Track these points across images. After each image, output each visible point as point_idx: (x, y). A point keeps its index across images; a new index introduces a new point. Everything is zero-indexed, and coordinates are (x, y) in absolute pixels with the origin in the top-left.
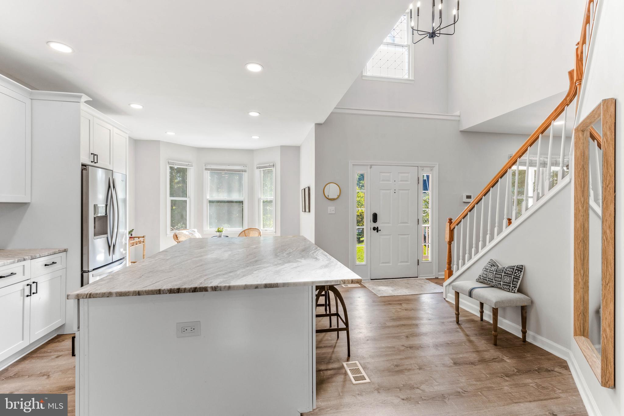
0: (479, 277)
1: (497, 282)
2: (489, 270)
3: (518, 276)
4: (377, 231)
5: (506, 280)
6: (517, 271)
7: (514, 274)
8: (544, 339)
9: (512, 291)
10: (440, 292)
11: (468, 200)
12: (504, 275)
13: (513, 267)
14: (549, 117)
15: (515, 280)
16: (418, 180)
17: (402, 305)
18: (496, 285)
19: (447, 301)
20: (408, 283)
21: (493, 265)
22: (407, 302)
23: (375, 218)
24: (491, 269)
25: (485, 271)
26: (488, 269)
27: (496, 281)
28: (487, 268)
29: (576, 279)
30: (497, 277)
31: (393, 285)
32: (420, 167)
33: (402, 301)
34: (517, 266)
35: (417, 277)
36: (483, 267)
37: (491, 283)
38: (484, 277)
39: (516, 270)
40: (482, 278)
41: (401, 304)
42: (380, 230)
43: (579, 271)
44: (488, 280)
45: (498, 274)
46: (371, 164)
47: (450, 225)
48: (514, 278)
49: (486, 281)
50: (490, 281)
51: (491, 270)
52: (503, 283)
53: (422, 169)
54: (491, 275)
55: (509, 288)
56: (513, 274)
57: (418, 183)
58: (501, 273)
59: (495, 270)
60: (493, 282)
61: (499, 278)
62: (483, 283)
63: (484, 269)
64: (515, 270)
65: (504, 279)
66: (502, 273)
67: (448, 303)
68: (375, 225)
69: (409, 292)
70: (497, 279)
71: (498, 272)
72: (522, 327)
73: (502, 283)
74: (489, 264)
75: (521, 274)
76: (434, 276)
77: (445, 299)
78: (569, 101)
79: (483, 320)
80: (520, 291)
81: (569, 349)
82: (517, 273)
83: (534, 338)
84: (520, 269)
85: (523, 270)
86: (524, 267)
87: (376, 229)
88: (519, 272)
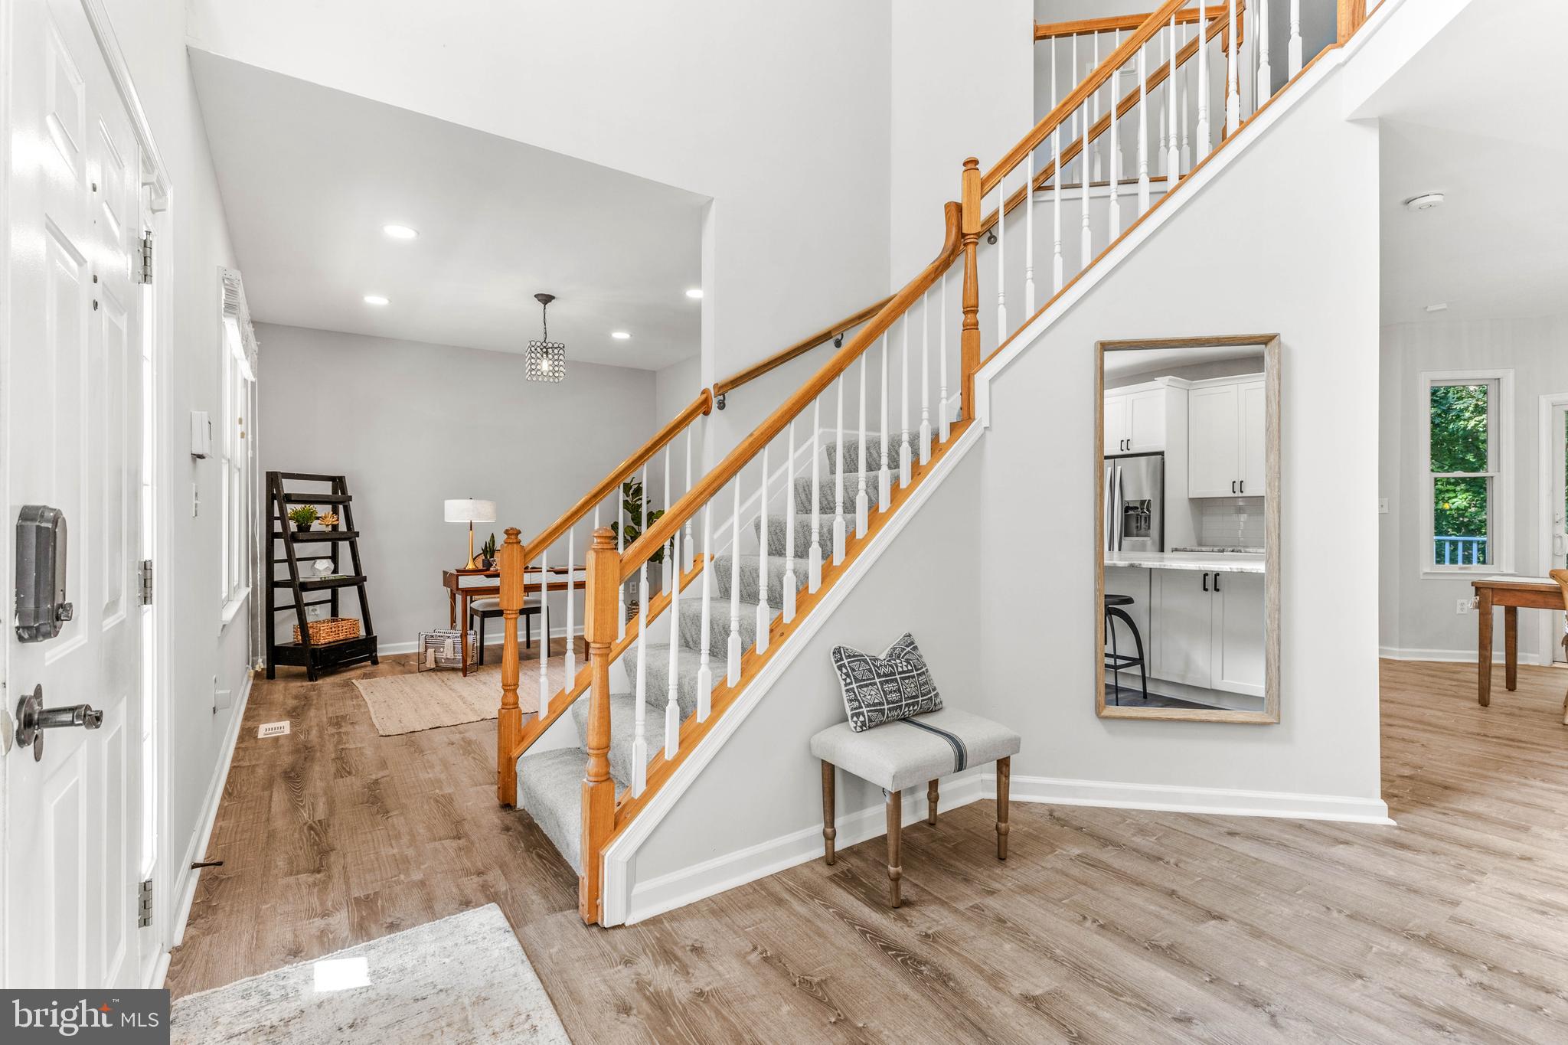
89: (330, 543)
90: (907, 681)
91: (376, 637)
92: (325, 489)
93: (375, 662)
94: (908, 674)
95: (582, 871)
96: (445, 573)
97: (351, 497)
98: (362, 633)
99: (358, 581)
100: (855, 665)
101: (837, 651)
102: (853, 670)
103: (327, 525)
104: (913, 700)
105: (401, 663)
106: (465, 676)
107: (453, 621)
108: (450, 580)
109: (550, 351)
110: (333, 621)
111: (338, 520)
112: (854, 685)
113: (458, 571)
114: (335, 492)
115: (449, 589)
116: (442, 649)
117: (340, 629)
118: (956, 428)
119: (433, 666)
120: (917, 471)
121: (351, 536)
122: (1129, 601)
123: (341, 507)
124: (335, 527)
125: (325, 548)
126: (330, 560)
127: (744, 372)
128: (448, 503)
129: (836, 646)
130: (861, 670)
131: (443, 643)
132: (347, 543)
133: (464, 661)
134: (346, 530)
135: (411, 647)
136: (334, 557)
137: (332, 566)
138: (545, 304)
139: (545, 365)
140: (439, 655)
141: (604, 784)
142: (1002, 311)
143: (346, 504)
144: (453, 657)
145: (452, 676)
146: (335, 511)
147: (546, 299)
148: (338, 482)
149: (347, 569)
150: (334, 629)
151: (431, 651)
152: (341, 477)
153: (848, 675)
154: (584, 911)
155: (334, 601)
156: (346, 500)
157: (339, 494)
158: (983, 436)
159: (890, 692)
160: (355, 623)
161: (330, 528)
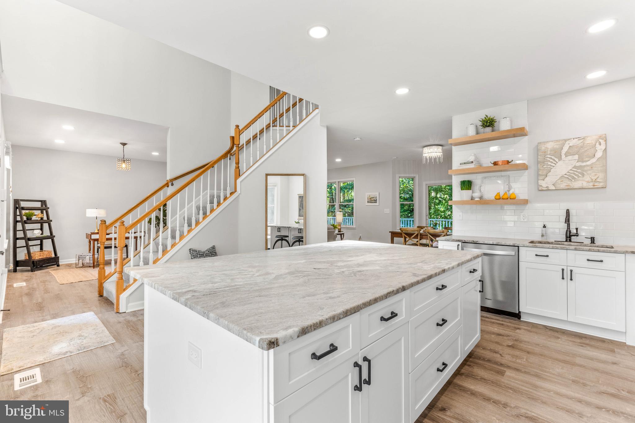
78: (232, 152)
84: (214, 248)
89: (40, 224)
91: (59, 257)
92: (38, 205)
93: (58, 266)
95: (115, 301)
96: (87, 234)
97: (49, 207)
98: (53, 256)
99: (51, 237)
100: (194, 253)
101: (190, 249)
102: (193, 254)
103: (39, 218)
105: (69, 266)
106: (94, 268)
107: (90, 250)
108: (89, 236)
109: (125, 161)
110: (40, 251)
111: (43, 216)
112: (193, 257)
113: (91, 233)
114: (42, 206)
115: (88, 239)
116: (85, 260)
117: (44, 254)
118: (232, 194)
119: (82, 266)
120: (219, 204)
121: (49, 221)
122: (287, 236)
123: (44, 211)
124: (42, 219)
125: (38, 225)
126: (40, 230)
127: (179, 176)
128: (87, 210)
129: (190, 248)
130: (195, 253)
131: (86, 257)
132: (47, 224)
133: (94, 263)
134: (47, 219)
135: (73, 261)
136: (42, 229)
137: (41, 232)
138: (124, 146)
139: (124, 165)
140: (84, 262)
141: (121, 280)
142: (245, 164)
143: (47, 210)
144: (89, 262)
145: (89, 269)
146: (42, 213)
147: (124, 144)
148: (44, 202)
149: (47, 233)
150: (41, 254)
151: (81, 261)
152: (45, 201)
153: (192, 255)
154: (115, 311)
155: (41, 245)
156: (47, 209)
157: (44, 206)
158: (239, 195)
160: (51, 252)
161: (40, 219)
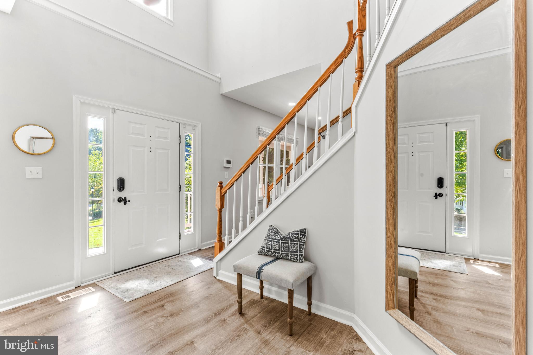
0: (261, 248)
1: (284, 253)
2: (274, 239)
3: (303, 241)
4: (125, 203)
5: (293, 248)
6: (301, 237)
7: (300, 240)
8: (328, 307)
9: (300, 260)
10: (208, 268)
11: (228, 165)
12: (290, 243)
13: (297, 232)
14: (328, 69)
15: (301, 246)
16: (180, 139)
17: (165, 307)
18: (282, 256)
19: (219, 281)
20: (168, 266)
21: (276, 232)
22: (171, 298)
23: (121, 184)
24: (276, 237)
25: (269, 240)
26: (272, 238)
27: (283, 251)
28: (271, 236)
29: (388, 242)
30: (284, 247)
31: (149, 275)
32: (182, 123)
33: (163, 300)
34: (301, 230)
35: (179, 254)
36: (265, 235)
37: (277, 254)
38: (268, 249)
39: (301, 234)
40: (265, 249)
41: (163, 306)
42: (129, 201)
43: (391, 232)
44: (274, 252)
45: (284, 243)
46: (115, 107)
47: (221, 189)
48: (300, 245)
49: (270, 253)
50: (276, 253)
51: (275, 239)
52: (291, 253)
53: (184, 127)
54: (277, 245)
55: (296, 258)
56: (298, 240)
57: (180, 142)
58: (287, 241)
59: (280, 238)
60: (279, 253)
61: (286, 247)
62: (266, 255)
63: (266, 238)
64: (300, 236)
65: (291, 248)
66: (289, 241)
67: (221, 283)
68: (122, 195)
69: (172, 279)
70: (283, 249)
71: (284, 241)
72: (308, 298)
73: (289, 253)
74: (272, 232)
75: (305, 239)
76: (196, 248)
77: (216, 278)
78: (347, 53)
79: (263, 297)
80: (307, 259)
81: (353, 313)
82: (302, 239)
83: (318, 308)
84: (303, 233)
85: (306, 234)
86: (306, 231)
87: (123, 200)
88: (303, 237)
90: (275, 243)
94: (276, 241)
104: (277, 251)
129: (271, 225)
158: (354, 136)
159: (268, 245)
